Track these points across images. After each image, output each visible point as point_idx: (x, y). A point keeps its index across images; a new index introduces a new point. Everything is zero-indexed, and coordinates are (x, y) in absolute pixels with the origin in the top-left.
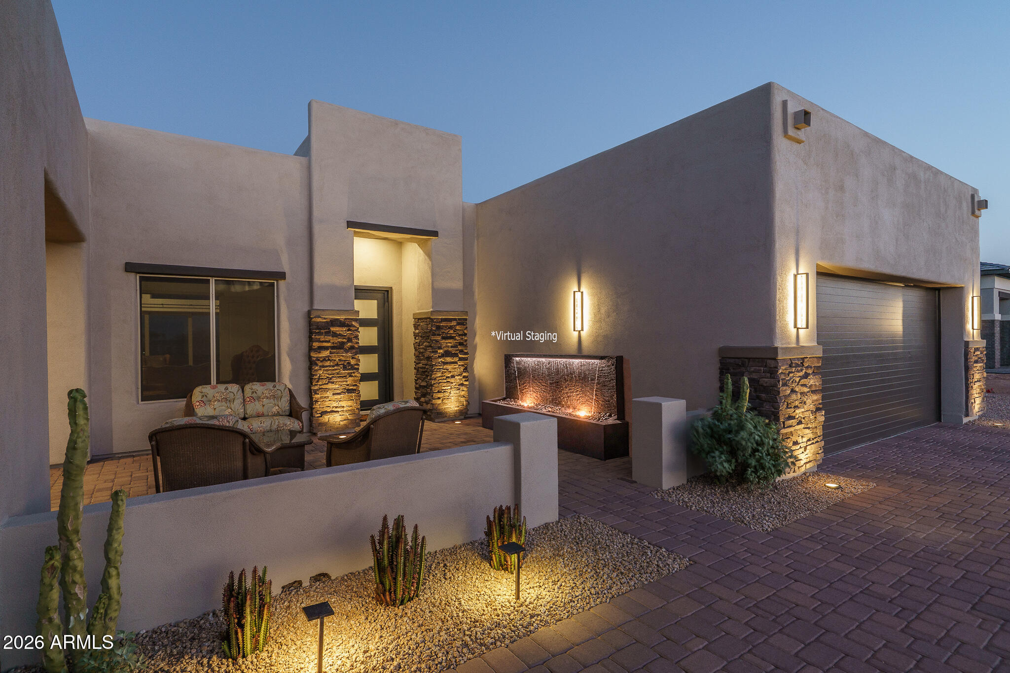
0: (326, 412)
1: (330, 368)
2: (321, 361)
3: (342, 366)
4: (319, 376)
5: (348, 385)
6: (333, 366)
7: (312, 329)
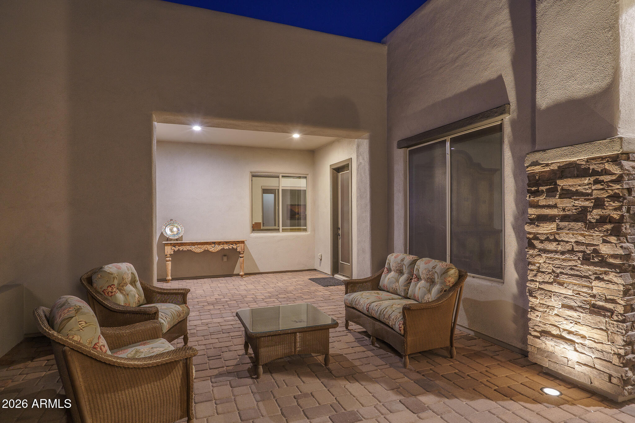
0: (546, 333)
1: (557, 256)
2: (542, 242)
3: (580, 255)
4: (539, 267)
5: (594, 296)
6: (563, 253)
7: (529, 185)
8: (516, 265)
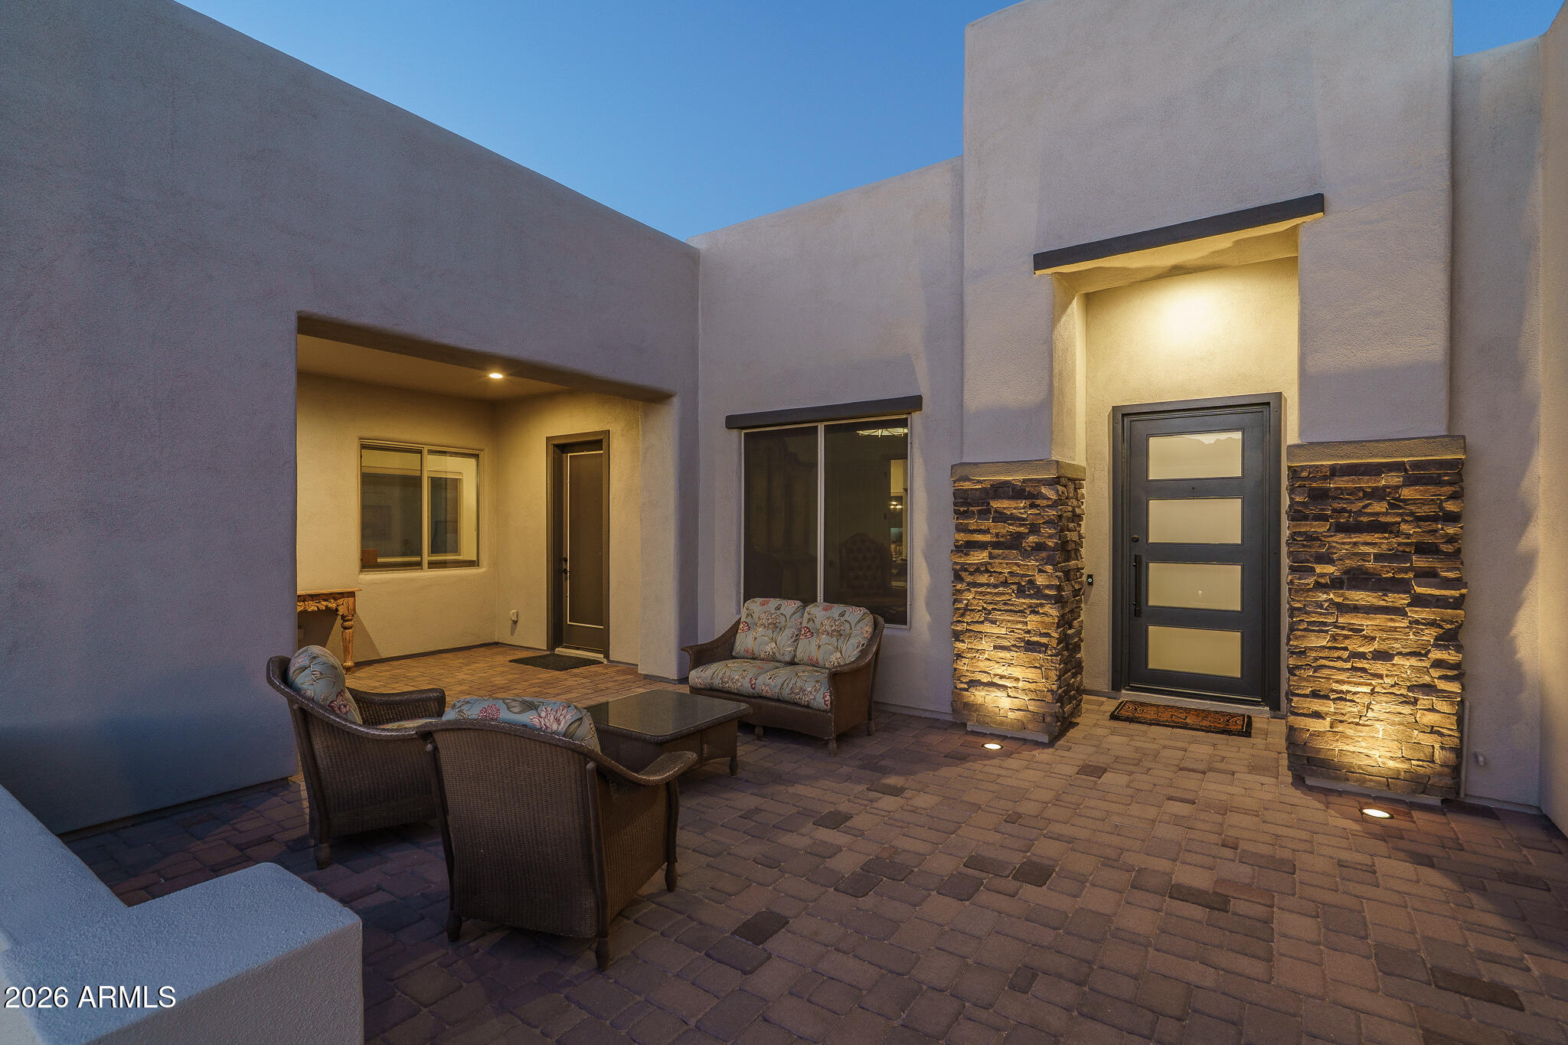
0: (974, 683)
1: (989, 590)
2: (971, 574)
3: (1014, 587)
4: (967, 605)
5: (1028, 632)
6: (995, 586)
7: (955, 504)
8: (927, 605)
